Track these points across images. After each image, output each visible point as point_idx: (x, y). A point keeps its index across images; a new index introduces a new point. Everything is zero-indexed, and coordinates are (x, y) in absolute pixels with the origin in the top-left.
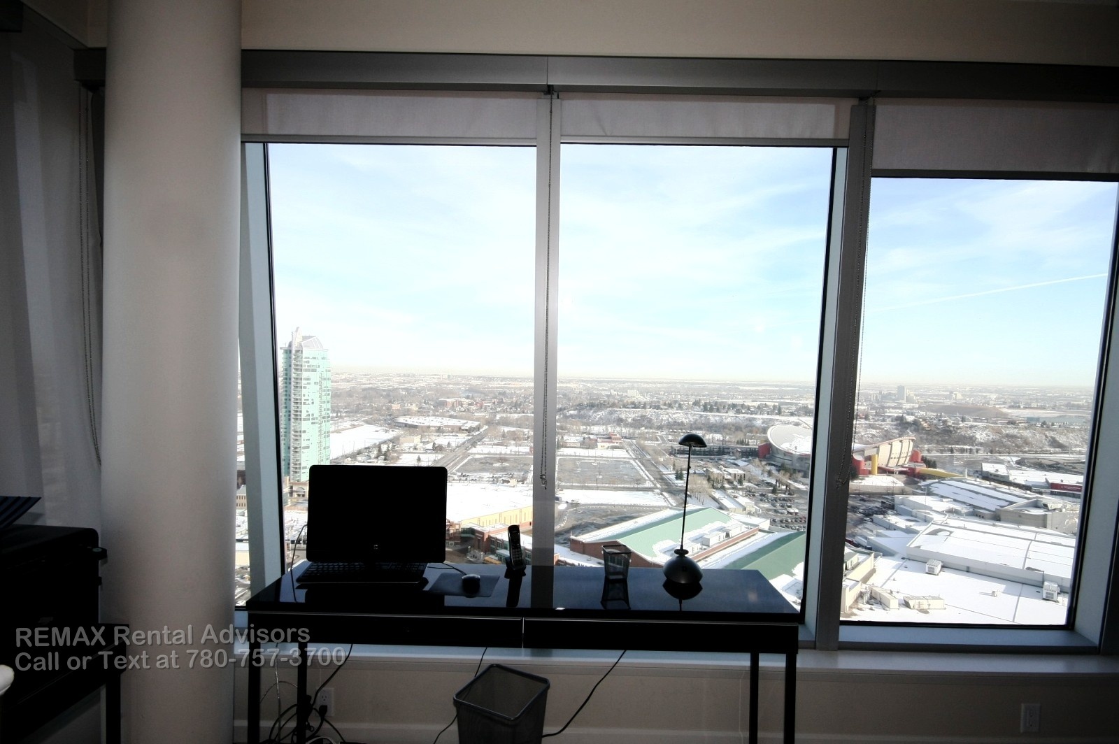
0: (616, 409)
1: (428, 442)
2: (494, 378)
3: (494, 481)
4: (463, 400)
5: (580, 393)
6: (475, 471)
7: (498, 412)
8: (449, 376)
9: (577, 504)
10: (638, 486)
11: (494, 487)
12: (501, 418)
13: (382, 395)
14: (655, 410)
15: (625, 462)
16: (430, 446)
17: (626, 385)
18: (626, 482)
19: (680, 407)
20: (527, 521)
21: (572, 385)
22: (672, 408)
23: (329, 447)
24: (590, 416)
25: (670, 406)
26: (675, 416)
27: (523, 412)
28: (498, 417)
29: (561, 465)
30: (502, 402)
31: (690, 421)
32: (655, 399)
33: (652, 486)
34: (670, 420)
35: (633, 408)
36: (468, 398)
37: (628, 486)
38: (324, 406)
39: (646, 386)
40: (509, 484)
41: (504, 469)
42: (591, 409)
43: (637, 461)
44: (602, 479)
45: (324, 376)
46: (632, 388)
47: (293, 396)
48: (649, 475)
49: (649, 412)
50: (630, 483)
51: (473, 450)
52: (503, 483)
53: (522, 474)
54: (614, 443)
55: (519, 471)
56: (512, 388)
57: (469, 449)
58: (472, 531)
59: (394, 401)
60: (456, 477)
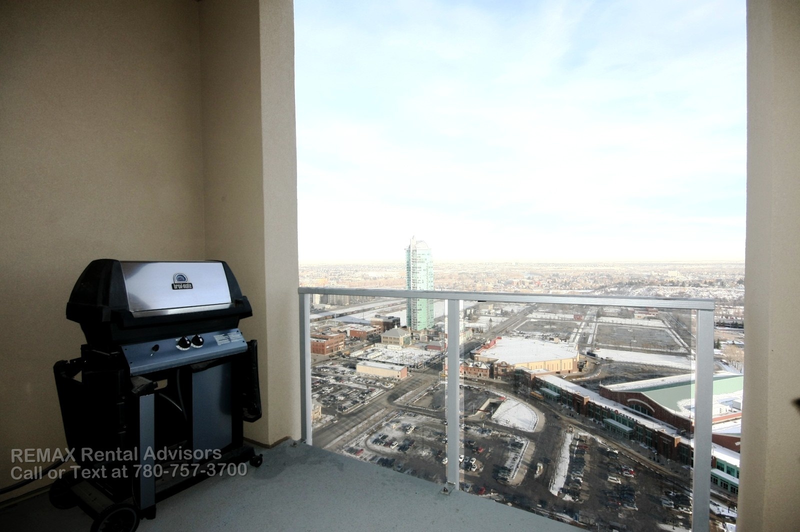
0: (654, 287)
1: (498, 309)
2: (550, 264)
3: (544, 338)
4: (525, 280)
5: (623, 274)
6: (529, 330)
7: (551, 289)
8: (517, 264)
9: (611, 361)
10: (672, 351)
11: (542, 343)
13: (470, 277)
14: (695, 288)
15: (661, 331)
16: (499, 312)
17: (667, 267)
18: (661, 347)
19: (723, 285)
20: (566, 369)
21: (616, 268)
22: (713, 286)
23: (433, 310)
24: (629, 293)
25: (711, 284)
26: (715, 293)
27: (571, 289)
28: (551, 292)
29: (600, 330)
30: (555, 282)
31: (734, 298)
32: (697, 279)
33: (687, 352)
34: (711, 296)
35: (671, 286)
36: (529, 278)
37: (661, 350)
38: (429, 284)
39: (688, 267)
40: (553, 341)
41: (552, 330)
42: (630, 287)
43: (672, 330)
44: (636, 343)
45: (429, 265)
46: (674, 270)
47: (412, 278)
48: (684, 343)
49: (688, 290)
50: (664, 348)
51: (530, 316)
52: (550, 340)
53: (566, 334)
54: (651, 314)
55: (564, 332)
56: (564, 271)
57: (527, 315)
58: (522, 372)
59: (478, 281)
60: (515, 334)
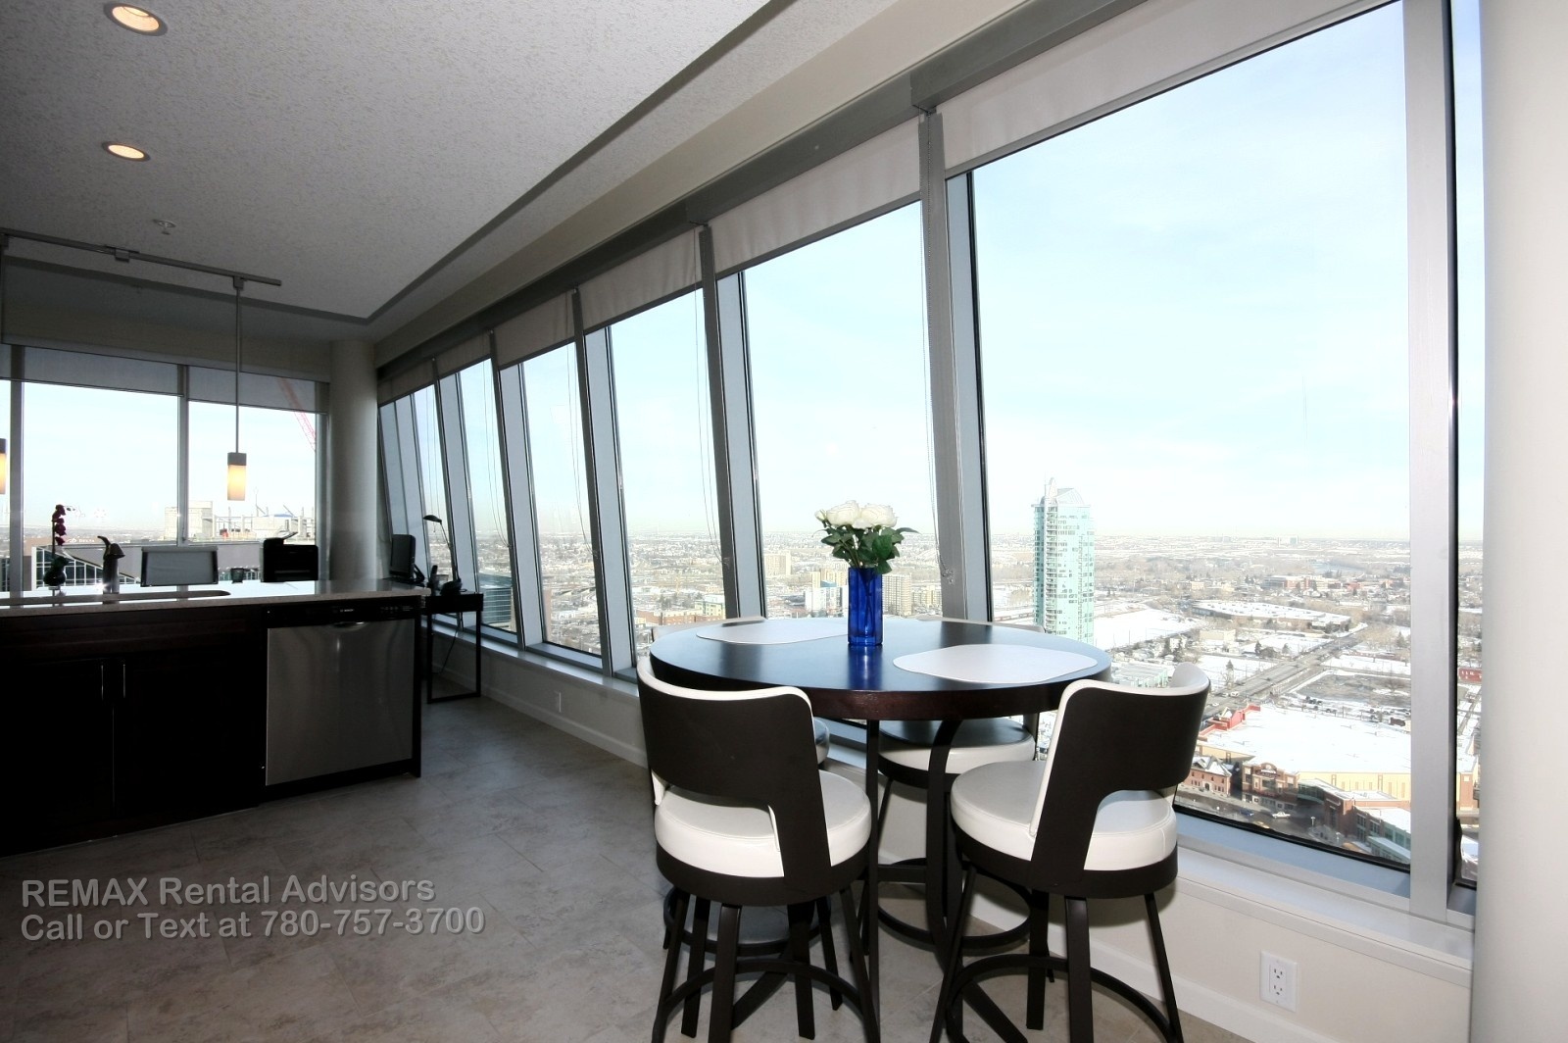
1: (1248, 642)
2: (1385, 543)
3: (1375, 718)
4: (1317, 578)
6: (1335, 696)
7: (1391, 602)
8: (1293, 540)
11: (1371, 728)
12: (1396, 612)
13: (1176, 568)
16: (1251, 648)
23: (1092, 635)
28: (1390, 609)
30: (1401, 584)
36: (1328, 575)
38: (1085, 580)
40: (1403, 728)
41: (1397, 701)
45: (1085, 539)
47: (1046, 566)
51: (1333, 662)
52: (1392, 724)
57: (1326, 659)
58: (1320, 793)
59: (1195, 577)
60: (1295, 701)
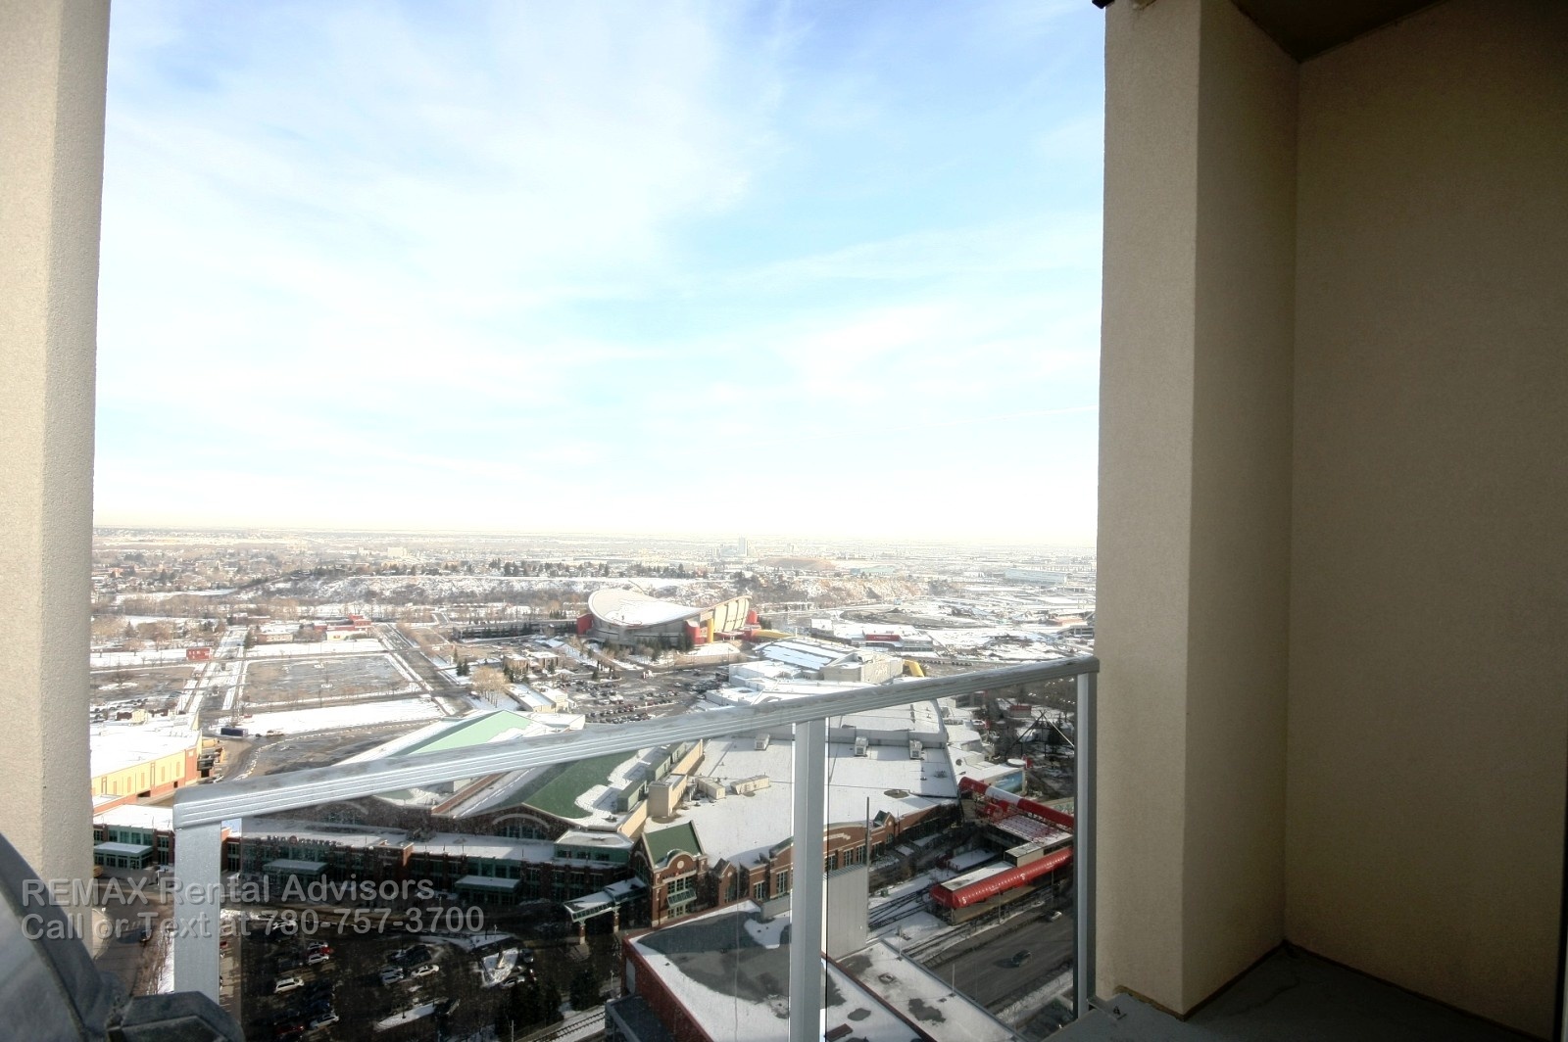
0: (363, 577)
2: (116, 530)
5: (302, 553)
7: (121, 592)
9: (280, 736)
10: (395, 693)
12: (126, 602)
14: (430, 576)
15: (376, 658)
17: (386, 540)
18: (376, 689)
19: (470, 571)
20: (167, 781)
21: (287, 542)
22: (458, 572)
24: (316, 591)
25: (454, 569)
26: (460, 584)
27: (179, 589)
28: (120, 599)
29: (252, 675)
30: (132, 573)
31: (485, 590)
32: (433, 561)
33: (420, 689)
34: (454, 589)
35: (393, 574)
37: (376, 694)
39: (420, 540)
40: (130, 721)
41: (125, 694)
42: (318, 579)
43: (396, 654)
44: (331, 689)
46: (397, 545)
48: (414, 674)
49: (420, 580)
50: (382, 689)
52: (118, 719)
53: (164, 698)
54: (358, 629)
55: (160, 693)
56: (158, 547)
